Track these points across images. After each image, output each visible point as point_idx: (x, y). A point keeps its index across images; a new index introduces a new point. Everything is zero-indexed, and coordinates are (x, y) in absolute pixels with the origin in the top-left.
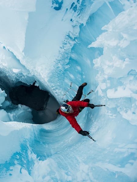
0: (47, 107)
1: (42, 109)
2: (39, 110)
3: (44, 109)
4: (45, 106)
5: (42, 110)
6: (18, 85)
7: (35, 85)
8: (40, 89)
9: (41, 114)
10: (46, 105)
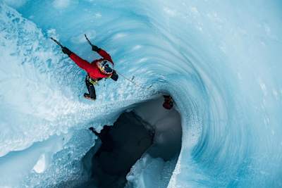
0: (152, 124)
1: (151, 135)
2: (152, 140)
3: (154, 130)
4: (148, 127)
5: (154, 134)
6: (90, 164)
7: (99, 132)
8: (112, 125)
9: (160, 139)
10: (147, 123)
